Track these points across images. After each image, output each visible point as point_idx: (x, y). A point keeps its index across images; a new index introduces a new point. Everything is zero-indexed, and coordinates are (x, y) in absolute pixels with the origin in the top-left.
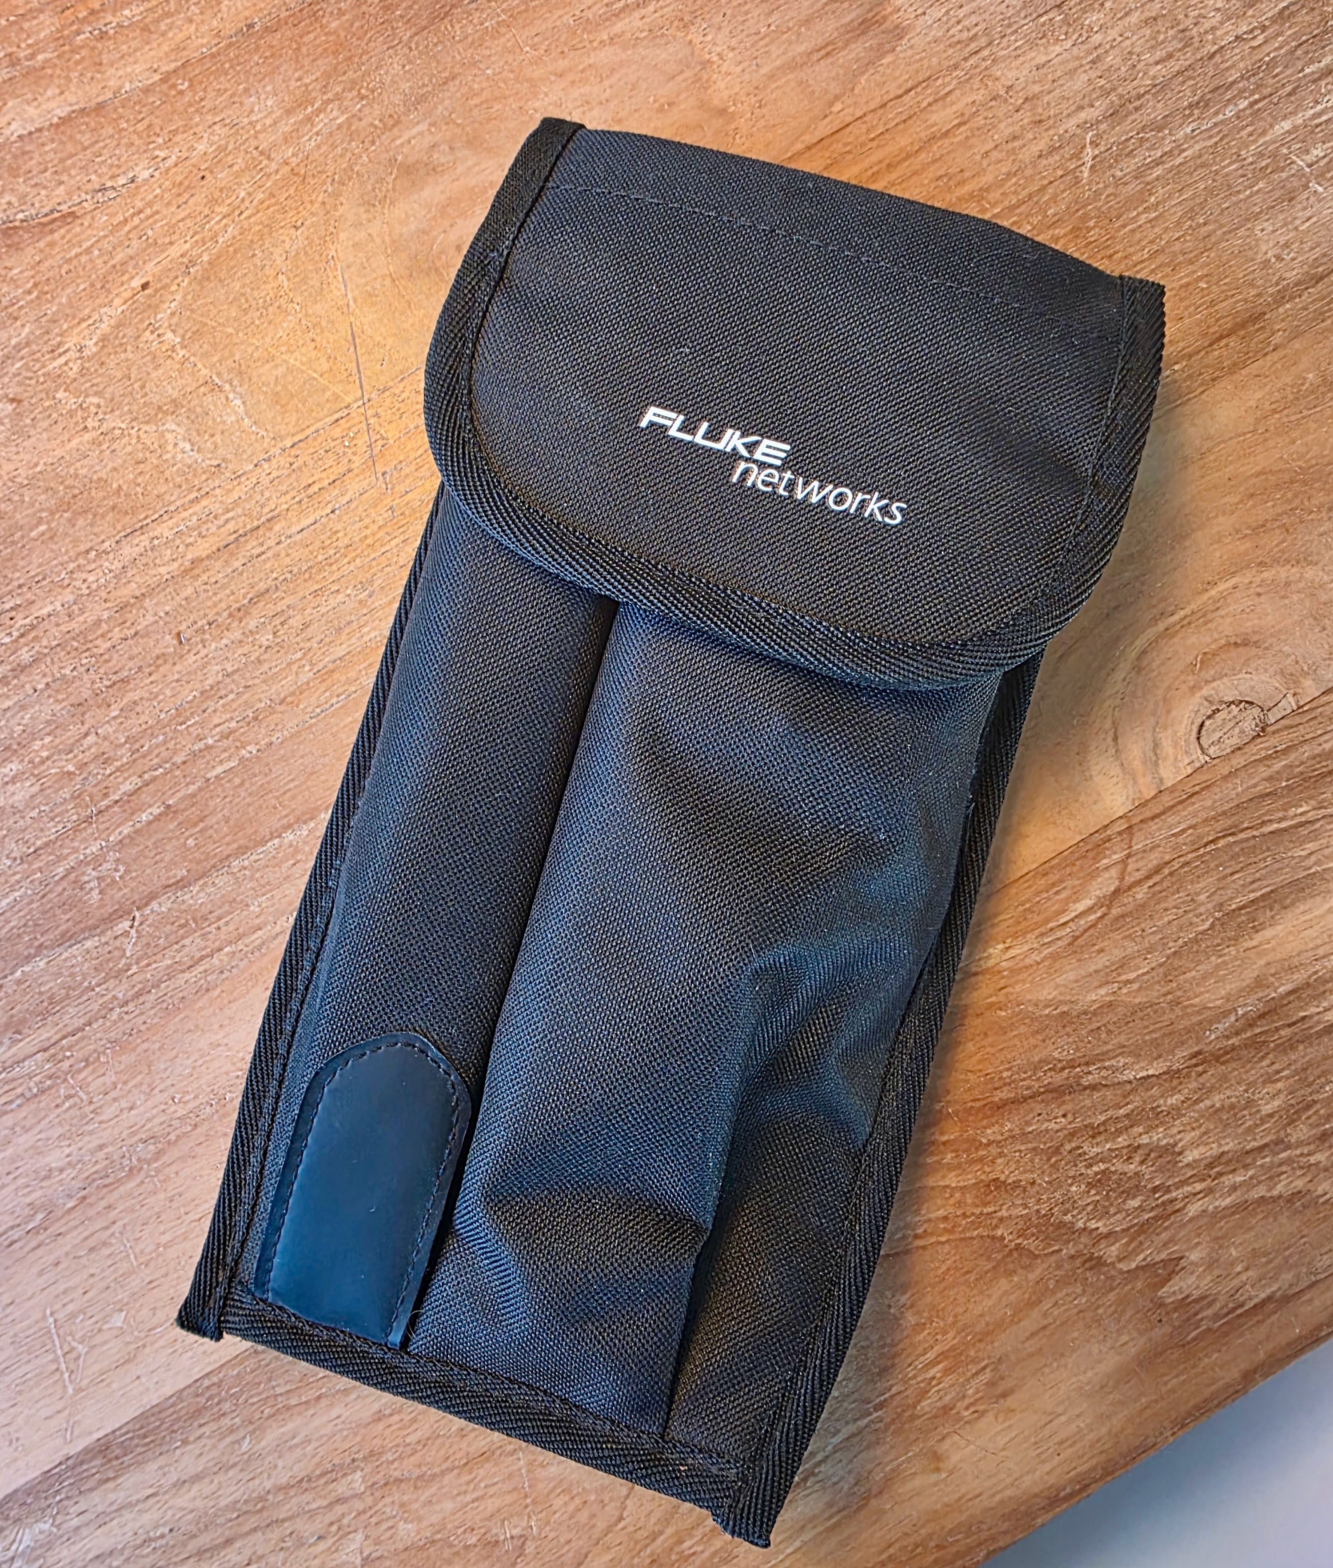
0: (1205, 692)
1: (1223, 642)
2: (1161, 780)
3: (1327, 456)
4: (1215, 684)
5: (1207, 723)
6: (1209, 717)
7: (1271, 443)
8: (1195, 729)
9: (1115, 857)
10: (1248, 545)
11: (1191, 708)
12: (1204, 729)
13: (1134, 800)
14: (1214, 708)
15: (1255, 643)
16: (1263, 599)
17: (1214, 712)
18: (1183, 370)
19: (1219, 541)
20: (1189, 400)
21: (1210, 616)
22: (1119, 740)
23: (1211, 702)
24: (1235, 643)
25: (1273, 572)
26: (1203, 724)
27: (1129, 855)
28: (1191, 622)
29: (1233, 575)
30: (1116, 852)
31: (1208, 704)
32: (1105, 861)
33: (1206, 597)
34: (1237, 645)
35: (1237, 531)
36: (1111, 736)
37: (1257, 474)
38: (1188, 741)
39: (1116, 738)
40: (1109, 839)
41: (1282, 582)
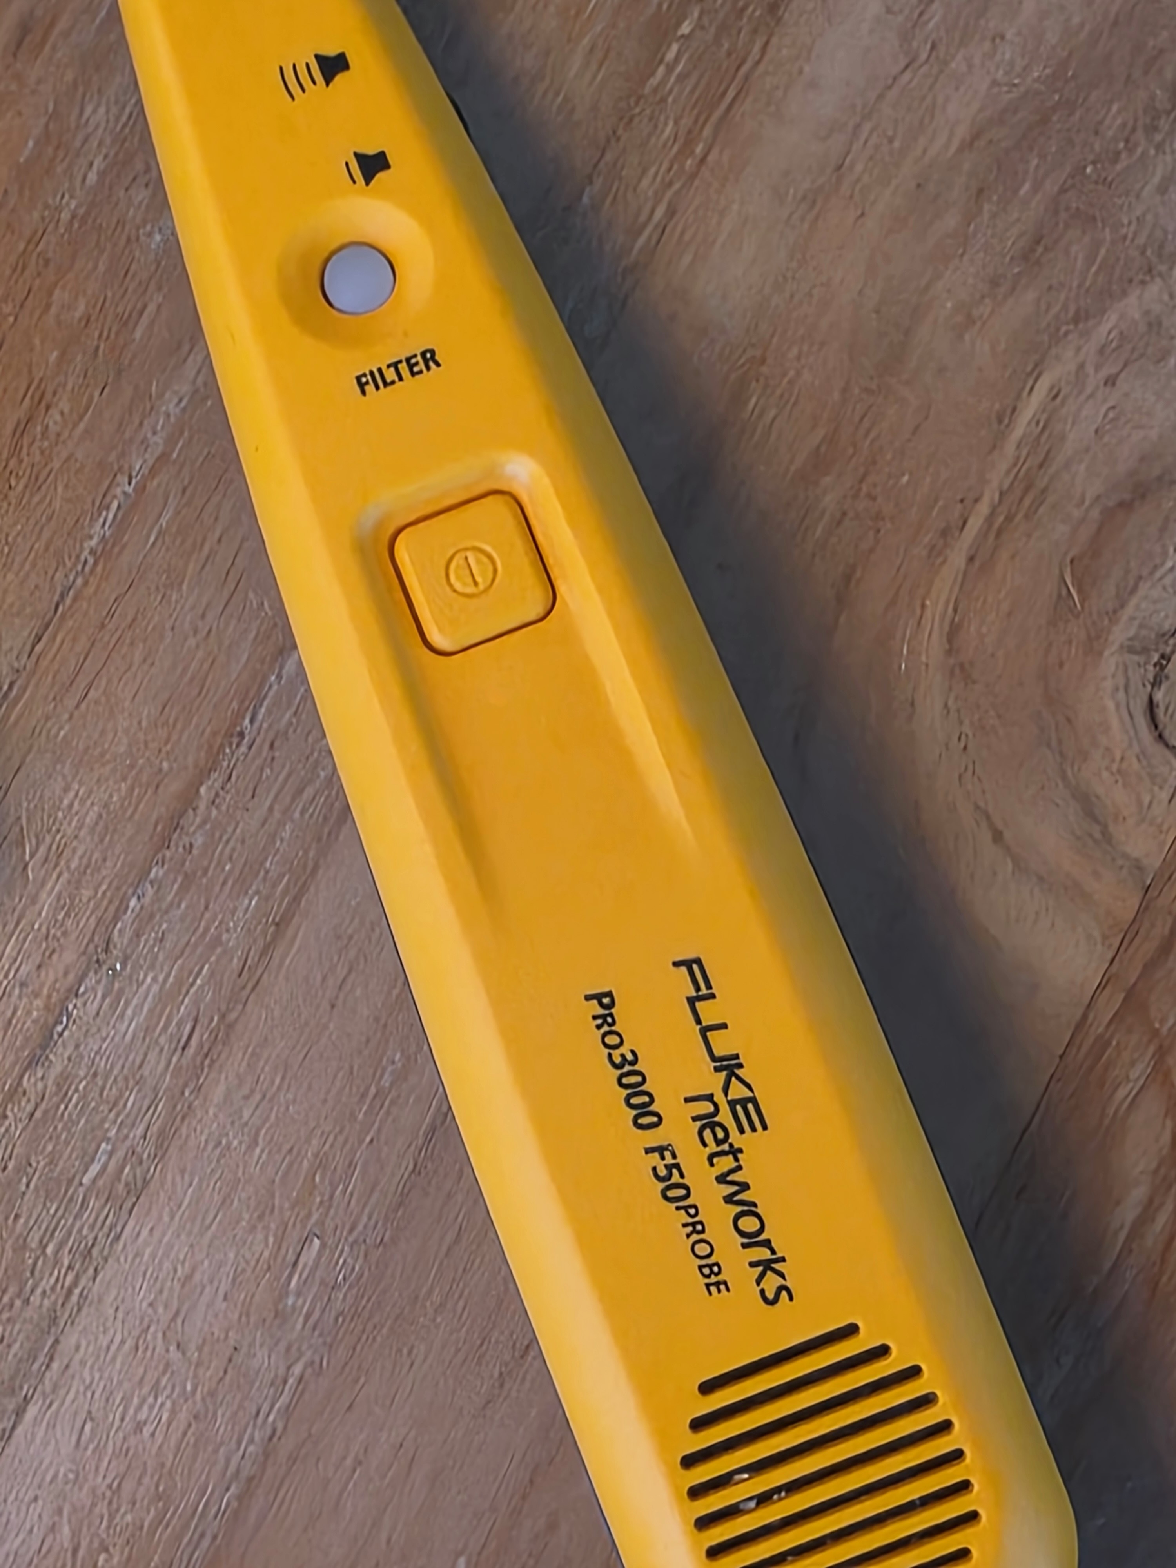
0: (1120, 634)
1: (1095, 513)
2: (1138, 867)
3: (1082, 25)
4: (1129, 610)
5: (1159, 696)
6: (1156, 683)
7: (957, 64)
8: (1142, 722)
9: (1134, 1074)
10: (1031, 295)
11: (1108, 684)
12: (1160, 712)
13: (1105, 937)
14: (1156, 657)
15: (1160, 478)
16: (1123, 384)
17: (1160, 667)
18: (699, 26)
19: (970, 321)
20: (747, 78)
21: (1041, 484)
22: (1007, 835)
23: (1145, 651)
24: (1121, 504)
25: (1111, 319)
26: (1151, 704)
27: (1161, 1053)
28: (1009, 518)
29: (1037, 372)
30: (1133, 1064)
31: (1141, 659)
32: (1121, 1093)
33: (1010, 448)
34: (1125, 506)
35: (994, 283)
36: (986, 836)
37: (968, 145)
38: (1142, 755)
39: (997, 836)
40: (1103, 1044)
41: (1142, 328)
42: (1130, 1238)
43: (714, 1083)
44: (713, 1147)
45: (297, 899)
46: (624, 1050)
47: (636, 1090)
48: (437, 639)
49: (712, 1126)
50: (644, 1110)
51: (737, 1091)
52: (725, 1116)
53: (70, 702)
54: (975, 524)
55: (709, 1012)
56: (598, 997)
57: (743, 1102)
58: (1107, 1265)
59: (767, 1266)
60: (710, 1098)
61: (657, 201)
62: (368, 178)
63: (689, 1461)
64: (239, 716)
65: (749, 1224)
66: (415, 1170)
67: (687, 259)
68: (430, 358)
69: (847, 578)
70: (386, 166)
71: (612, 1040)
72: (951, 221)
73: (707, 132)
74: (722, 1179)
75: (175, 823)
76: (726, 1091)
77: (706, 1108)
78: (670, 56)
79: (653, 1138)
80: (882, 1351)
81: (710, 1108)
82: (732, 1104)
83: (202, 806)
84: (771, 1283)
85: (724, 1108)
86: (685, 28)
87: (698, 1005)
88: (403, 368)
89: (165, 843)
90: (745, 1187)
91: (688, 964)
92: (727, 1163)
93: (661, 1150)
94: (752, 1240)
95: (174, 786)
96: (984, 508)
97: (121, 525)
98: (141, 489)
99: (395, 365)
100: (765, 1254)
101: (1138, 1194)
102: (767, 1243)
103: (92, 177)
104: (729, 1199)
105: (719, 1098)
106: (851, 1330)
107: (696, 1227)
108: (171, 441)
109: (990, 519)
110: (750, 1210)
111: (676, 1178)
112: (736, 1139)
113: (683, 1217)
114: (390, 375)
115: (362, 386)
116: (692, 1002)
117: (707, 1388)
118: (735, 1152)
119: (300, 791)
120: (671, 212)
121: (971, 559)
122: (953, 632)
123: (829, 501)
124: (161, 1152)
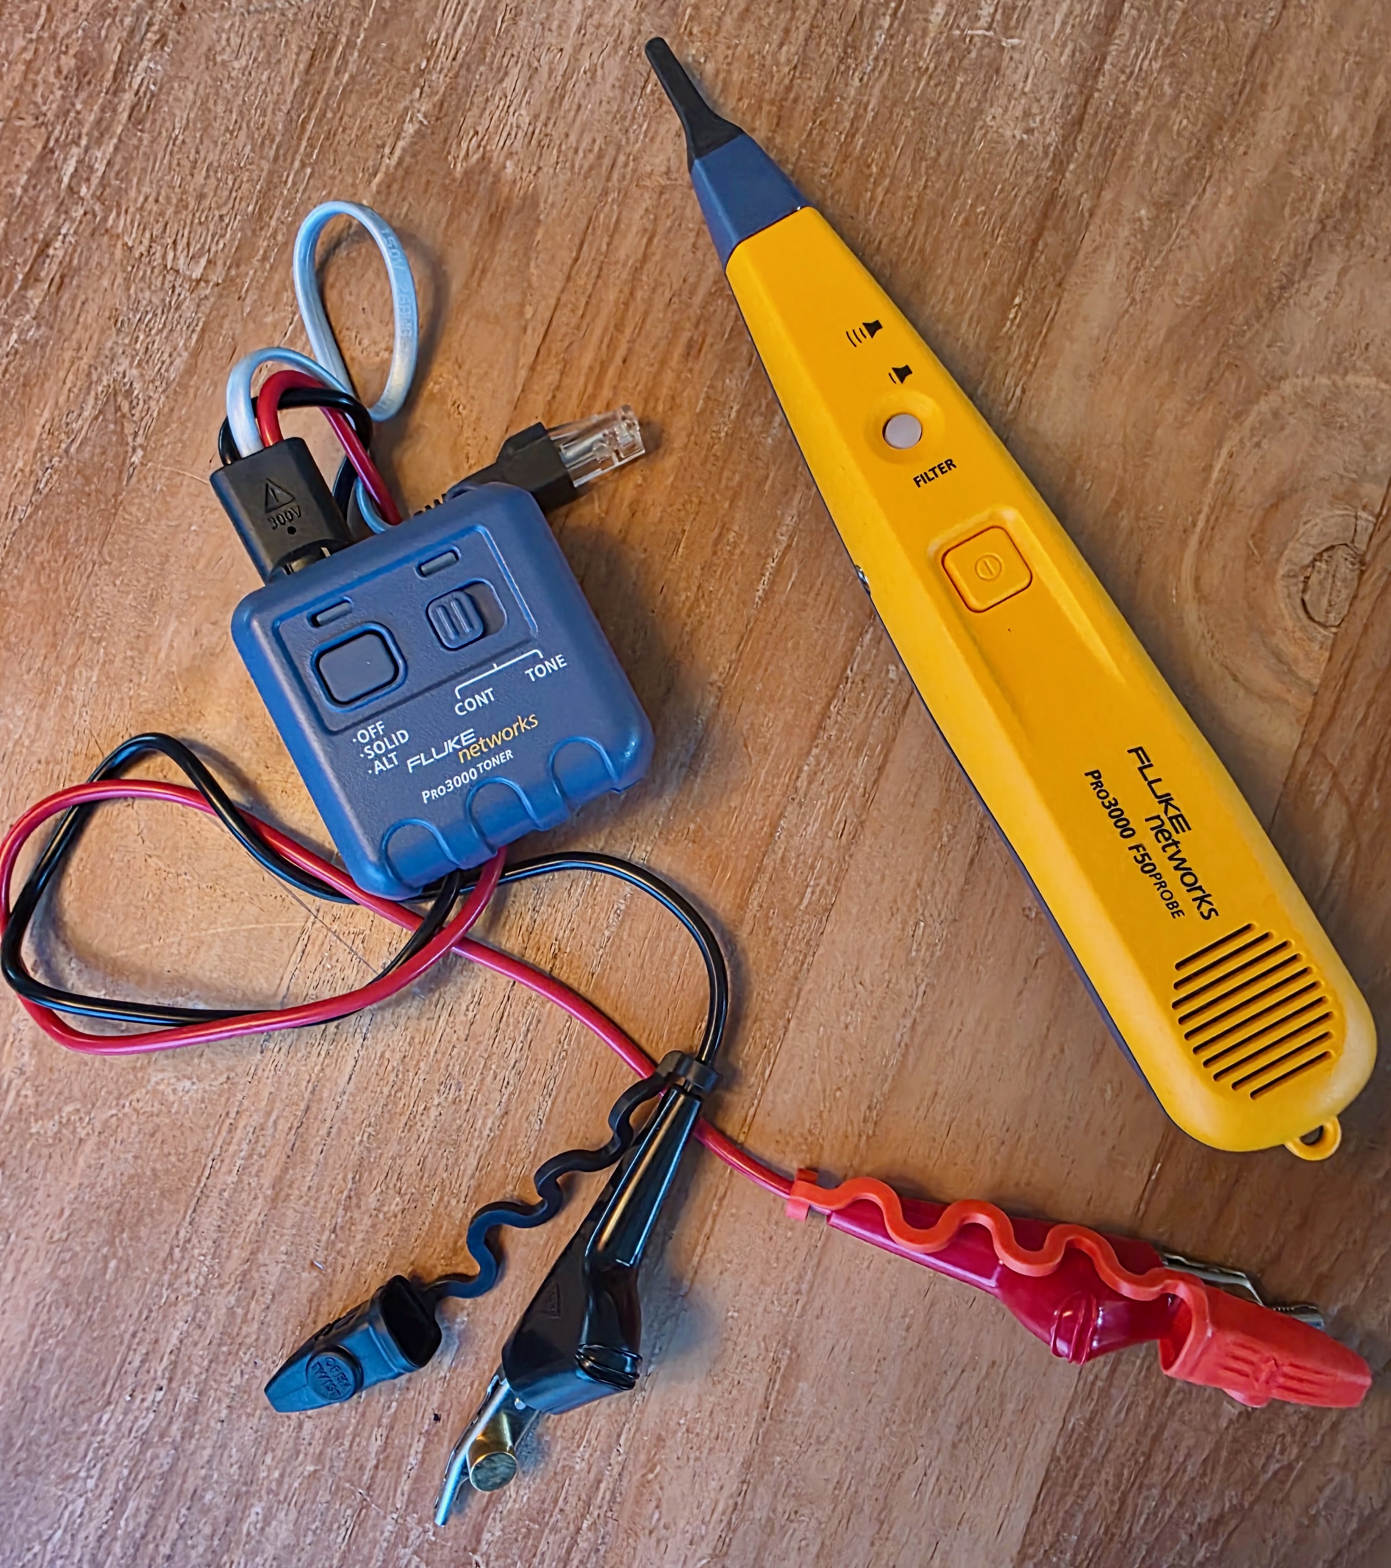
0: (1281, 572)
1: (1260, 512)
2: (1309, 683)
3: (1216, 272)
4: (1285, 557)
5: (1307, 598)
6: (1304, 591)
7: (1156, 301)
8: (1300, 611)
9: (1324, 786)
10: (1211, 408)
11: (1280, 596)
12: (1308, 605)
13: (1298, 721)
14: (1301, 579)
15: (1290, 490)
16: (1264, 446)
17: (1305, 583)
18: (1024, 299)
19: (1183, 425)
20: (1053, 319)
21: (1229, 499)
22: (1240, 676)
23: (1295, 576)
24: (1272, 506)
25: (1253, 414)
26: (1303, 602)
27: (1335, 775)
28: (1217, 518)
29: (1220, 446)
30: (1321, 782)
31: (1294, 580)
32: (1318, 798)
33: (1211, 485)
34: (1275, 506)
35: (1191, 404)
36: (1229, 679)
37: (1167, 339)
38: (1303, 629)
39: (1235, 679)
40: (1305, 775)
41: (1269, 416)
42: (1334, 870)
43: (1159, 809)
44: (1164, 843)
45: (886, 756)
46: (1110, 798)
47: (1119, 818)
48: (974, 603)
49: (1162, 832)
50: (1125, 828)
51: (1172, 812)
52: (1168, 826)
53: (760, 672)
54: (1200, 524)
55: (1151, 774)
56: (1092, 774)
57: (1176, 817)
58: (1324, 884)
59: (1202, 899)
60: (1158, 817)
61: (1016, 385)
62: (902, 380)
63: (1176, 1005)
64: (845, 669)
65: (1189, 879)
66: (967, 882)
67: (1034, 414)
68: (950, 463)
69: (1140, 561)
70: (910, 372)
71: (1103, 794)
72: (1165, 376)
73: (1036, 351)
74: (1171, 858)
75: (820, 727)
76: (1166, 812)
77: (1157, 823)
78: (1011, 316)
79: (1132, 842)
80: (1266, 937)
81: (1159, 823)
82: (1170, 819)
83: (833, 717)
84: (1205, 908)
85: (1167, 822)
86: (1017, 301)
87: (1145, 771)
88: (937, 470)
89: (815, 737)
90: (1184, 860)
91: (1136, 750)
92: (1172, 850)
93: (1137, 847)
94: (1192, 887)
95: (818, 708)
96: (1202, 517)
97: (772, 583)
98: (780, 564)
99: (933, 470)
100: (1199, 894)
101: (1334, 848)
102: (1200, 888)
103: (733, 414)
104: (1176, 868)
105: (1163, 817)
106: (1248, 928)
107: (1162, 885)
108: (791, 538)
109: (1208, 521)
110: (1188, 872)
111: (1147, 861)
112: (1176, 837)
113: (1154, 880)
114: (931, 475)
115: (918, 483)
116: (1141, 769)
117: (1179, 966)
118: (1176, 843)
119: (881, 702)
120: (1023, 391)
121: (1201, 542)
122: (1197, 580)
123: (1125, 524)
124: (837, 890)
